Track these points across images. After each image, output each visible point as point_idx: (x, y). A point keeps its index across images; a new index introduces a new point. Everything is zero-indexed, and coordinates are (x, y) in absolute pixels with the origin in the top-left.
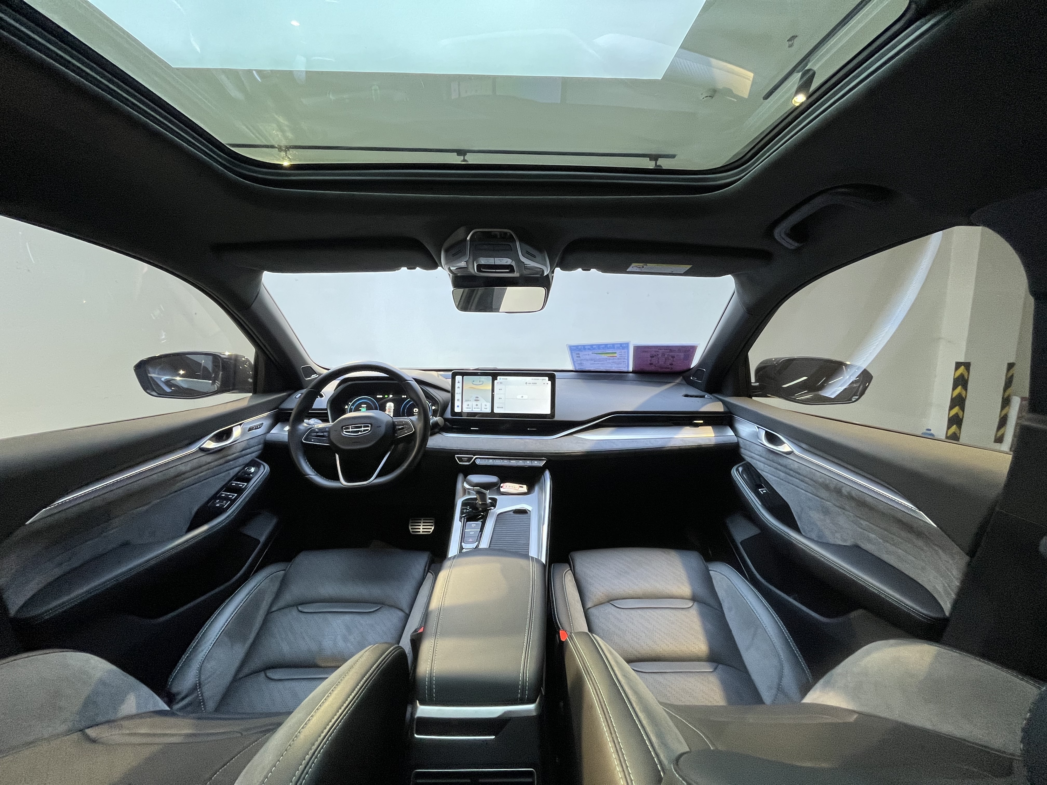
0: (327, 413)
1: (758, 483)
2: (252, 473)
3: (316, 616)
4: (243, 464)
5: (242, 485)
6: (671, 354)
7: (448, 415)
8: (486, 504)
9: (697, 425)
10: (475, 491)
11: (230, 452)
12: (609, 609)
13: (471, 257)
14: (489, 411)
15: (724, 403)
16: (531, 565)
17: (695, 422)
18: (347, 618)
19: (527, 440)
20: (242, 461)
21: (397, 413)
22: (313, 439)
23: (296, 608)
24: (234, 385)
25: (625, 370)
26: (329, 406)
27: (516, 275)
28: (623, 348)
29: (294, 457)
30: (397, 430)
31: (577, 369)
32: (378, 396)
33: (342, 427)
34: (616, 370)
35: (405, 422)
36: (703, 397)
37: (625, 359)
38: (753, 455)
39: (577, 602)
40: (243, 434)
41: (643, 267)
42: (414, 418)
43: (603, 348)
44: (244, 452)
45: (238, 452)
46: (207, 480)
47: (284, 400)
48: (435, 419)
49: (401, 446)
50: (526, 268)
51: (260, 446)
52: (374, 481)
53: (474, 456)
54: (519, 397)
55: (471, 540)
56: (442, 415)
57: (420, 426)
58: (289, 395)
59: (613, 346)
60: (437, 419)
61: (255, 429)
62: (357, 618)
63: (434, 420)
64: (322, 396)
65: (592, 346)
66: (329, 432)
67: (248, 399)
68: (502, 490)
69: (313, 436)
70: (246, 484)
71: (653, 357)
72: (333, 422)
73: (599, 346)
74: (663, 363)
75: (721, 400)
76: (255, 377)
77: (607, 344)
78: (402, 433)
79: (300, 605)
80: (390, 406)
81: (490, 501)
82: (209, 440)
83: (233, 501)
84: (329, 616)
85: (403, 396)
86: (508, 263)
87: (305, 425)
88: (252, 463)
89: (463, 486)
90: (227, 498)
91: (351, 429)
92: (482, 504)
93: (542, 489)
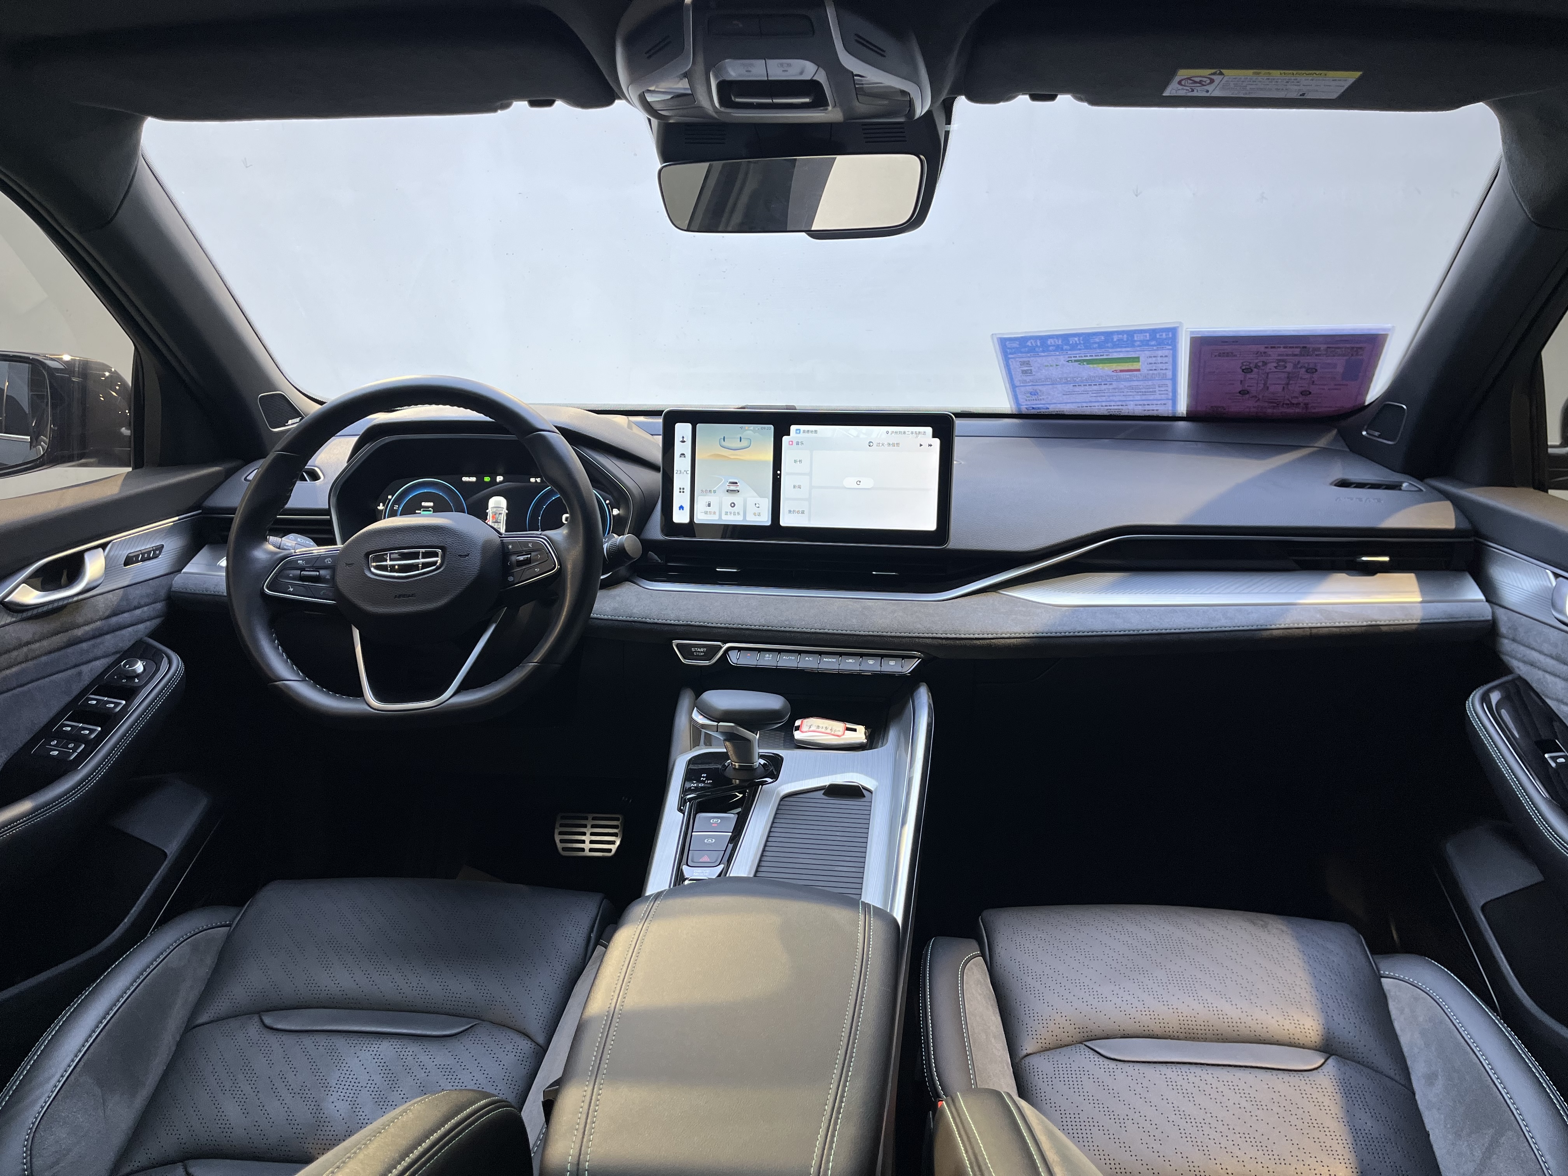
0: (330, 521)
1: (1545, 734)
2: (138, 676)
3: (307, 1041)
4: (116, 653)
5: (115, 704)
6: (1304, 360)
7: (655, 531)
8: (751, 769)
9: (1371, 570)
10: (723, 733)
11: (80, 620)
12: (1082, 1059)
13: (700, 59)
14: (765, 519)
15: (1459, 504)
16: (861, 923)
17: (1364, 559)
18: (386, 1048)
19: (869, 603)
20: (110, 642)
21: (514, 522)
22: (293, 585)
23: (256, 1018)
24: (83, 442)
25: (1164, 410)
26: (333, 500)
27: (831, 114)
28: (1161, 344)
29: (244, 631)
30: (512, 567)
31: (1024, 411)
32: (465, 479)
33: (367, 555)
34: (1138, 410)
35: (534, 543)
36: (1396, 487)
37: (1164, 377)
38: (1535, 655)
39: (995, 1037)
40: (110, 568)
41: (1212, 81)
42: (559, 535)
43: (1101, 346)
44: (114, 620)
45: (101, 619)
46: (25, 688)
47: (216, 484)
48: (617, 539)
49: (526, 611)
50: (861, 92)
51: (159, 606)
52: (451, 701)
53: (725, 642)
54: (850, 482)
55: (706, 859)
56: (638, 531)
57: (573, 557)
58: (229, 474)
59: (1128, 338)
60: (625, 539)
61: (143, 560)
62: (413, 1049)
63: (611, 541)
64: (314, 476)
65: (1065, 337)
66: (332, 568)
67: (120, 481)
68: (797, 735)
69: (294, 578)
70: (124, 702)
71: (1250, 371)
72: (343, 543)
73: (1087, 339)
74: (1279, 388)
75: (1447, 496)
76: (138, 423)
77: (1111, 334)
78: (528, 574)
79: (268, 1011)
80: (498, 504)
81: (762, 762)
82: (25, 581)
83: (92, 745)
84: (340, 1042)
85: (533, 480)
86: (807, 77)
87: (271, 548)
88: (138, 650)
89: (691, 720)
90: (77, 738)
91: (391, 560)
92: (741, 768)
93: (909, 736)
